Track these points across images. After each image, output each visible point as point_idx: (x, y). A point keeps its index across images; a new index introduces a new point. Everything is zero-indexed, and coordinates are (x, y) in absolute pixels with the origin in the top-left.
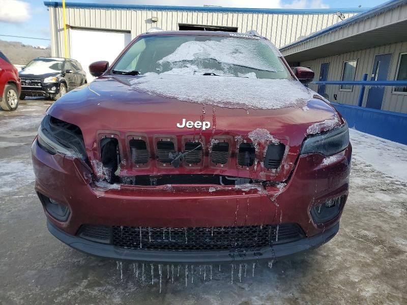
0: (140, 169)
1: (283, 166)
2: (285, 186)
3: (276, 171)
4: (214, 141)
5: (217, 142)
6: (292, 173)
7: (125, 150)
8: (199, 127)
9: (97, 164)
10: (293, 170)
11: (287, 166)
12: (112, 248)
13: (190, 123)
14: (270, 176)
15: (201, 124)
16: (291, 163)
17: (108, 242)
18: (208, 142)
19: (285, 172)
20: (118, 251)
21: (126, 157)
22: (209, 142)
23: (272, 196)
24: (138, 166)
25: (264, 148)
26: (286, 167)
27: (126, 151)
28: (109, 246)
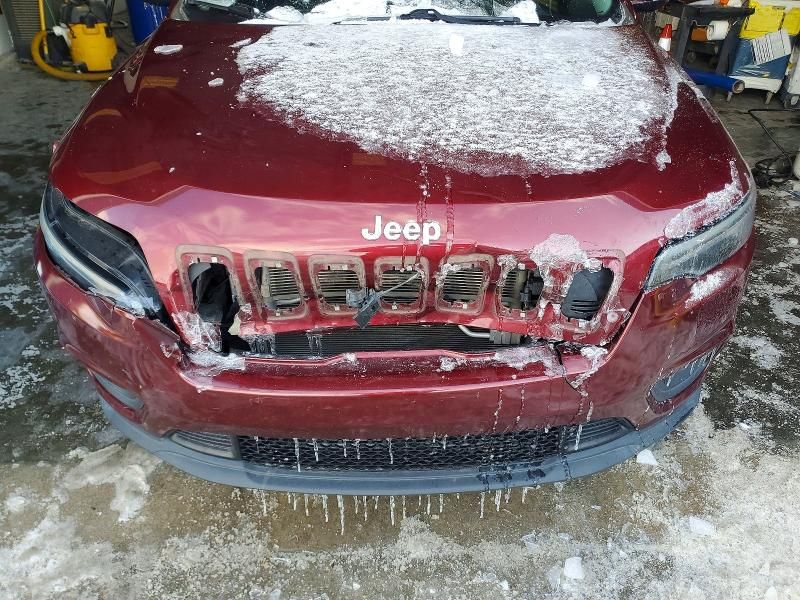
0: (284, 318)
1: (604, 317)
2: (604, 356)
3: (588, 326)
4: (448, 268)
5: (455, 269)
6: (622, 329)
7: (245, 288)
8: (415, 237)
9: (188, 320)
10: (626, 323)
11: (613, 316)
12: (239, 466)
13: (393, 227)
14: (573, 333)
15: (418, 229)
16: (623, 310)
17: (229, 454)
18: (434, 268)
19: (607, 328)
20: (253, 472)
21: (250, 299)
22: (439, 270)
23: (574, 377)
24: (278, 314)
25: (563, 280)
26: (612, 318)
27: (249, 289)
28: (234, 462)
